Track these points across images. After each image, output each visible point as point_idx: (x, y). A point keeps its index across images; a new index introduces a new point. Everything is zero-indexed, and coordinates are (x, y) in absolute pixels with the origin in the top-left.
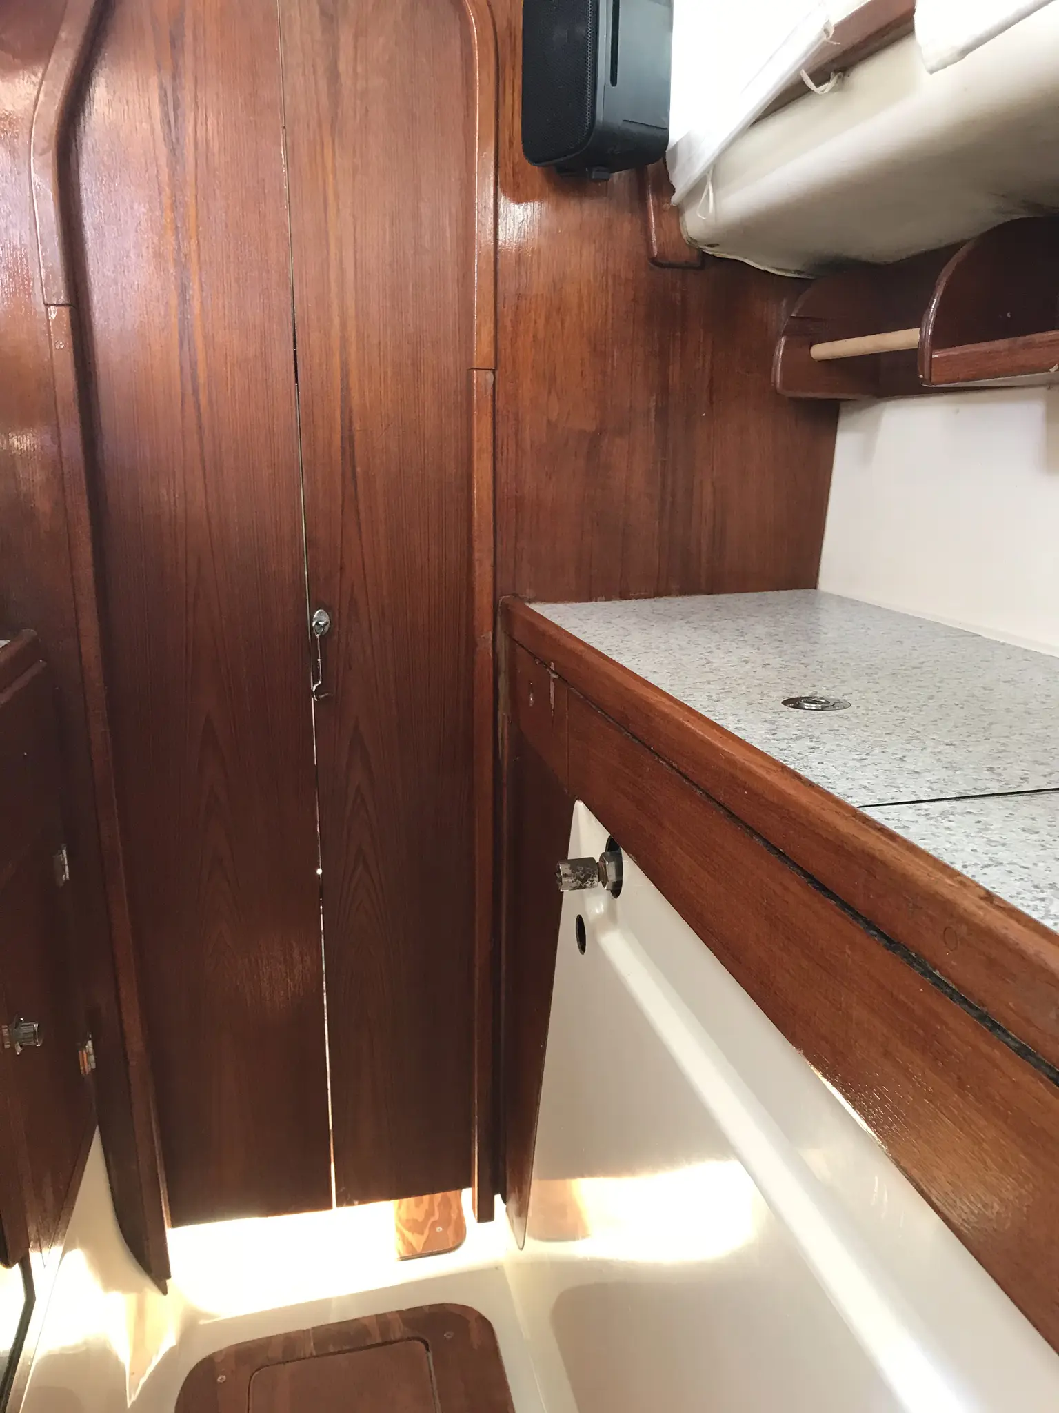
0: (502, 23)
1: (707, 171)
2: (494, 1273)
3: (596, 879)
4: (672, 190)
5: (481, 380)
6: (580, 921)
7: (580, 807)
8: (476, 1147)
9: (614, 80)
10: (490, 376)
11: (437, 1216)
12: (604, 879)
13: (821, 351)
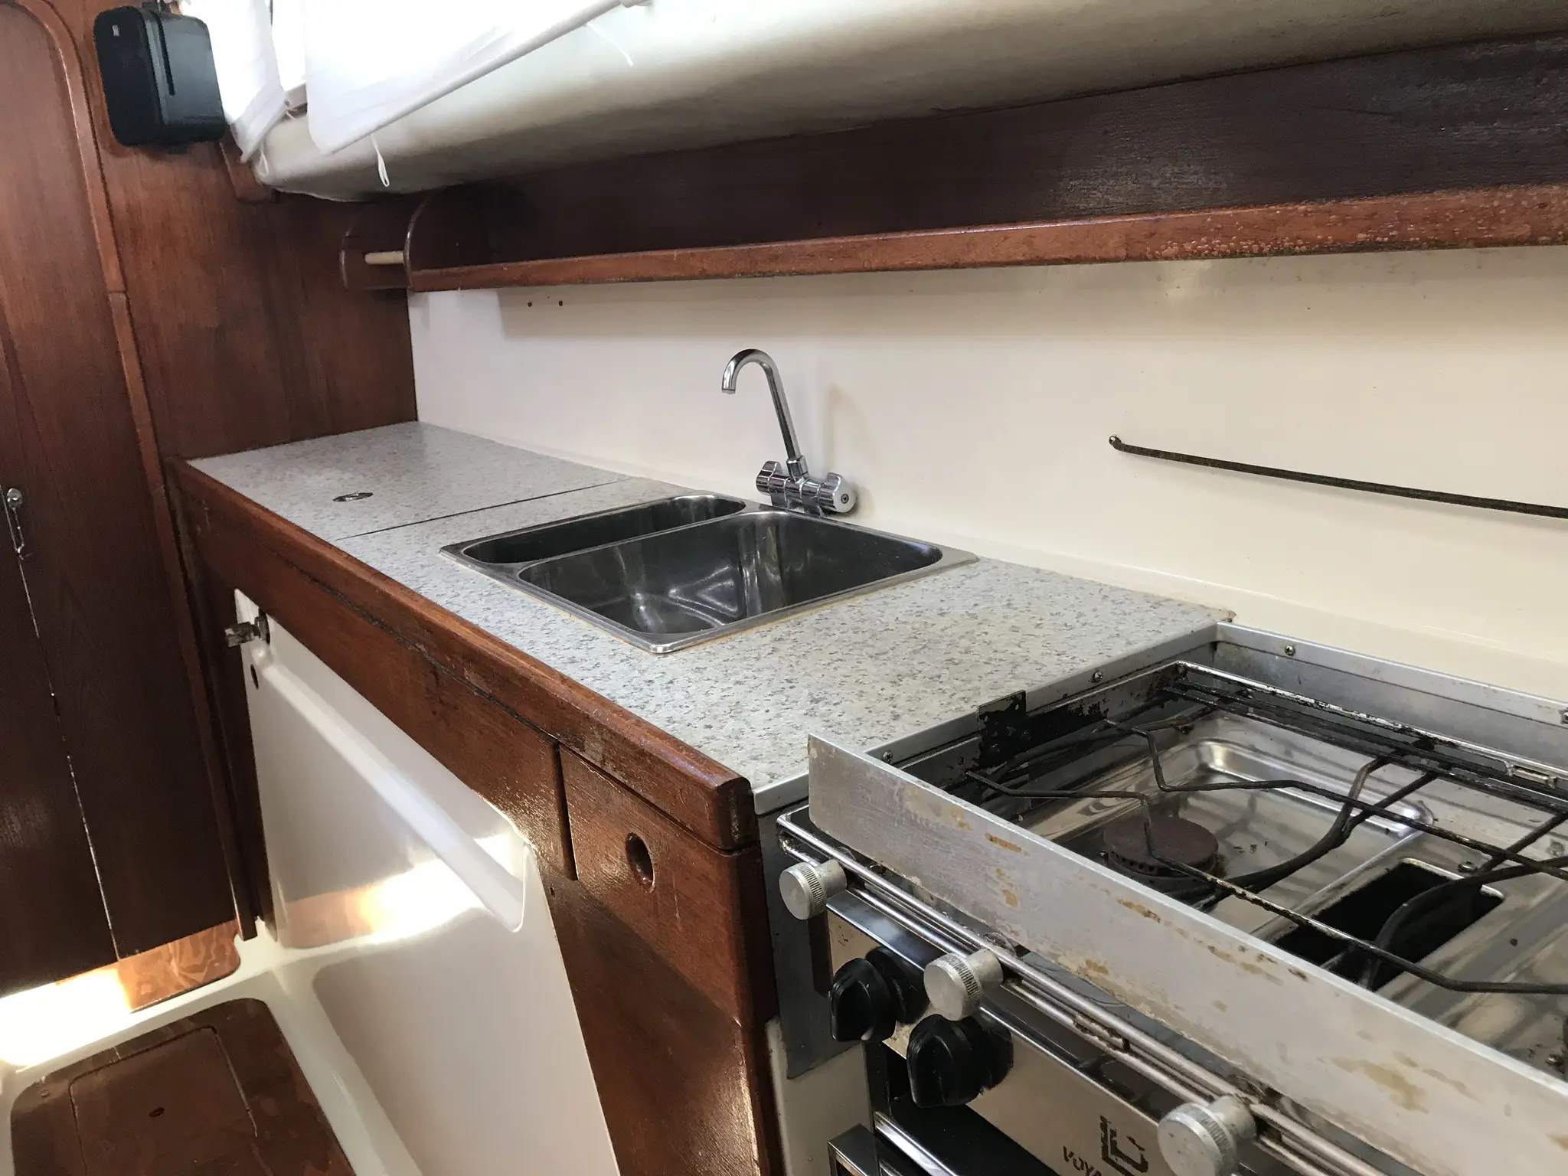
0: (80, 38)
1: (259, 145)
2: (267, 976)
3: (252, 634)
4: (241, 153)
5: (118, 300)
6: (253, 669)
7: (238, 593)
8: (232, 886)
9: (172, 91)
10: (123, 297)
11: (214, 957)
12: (257, 633)
13: (372, 258)
